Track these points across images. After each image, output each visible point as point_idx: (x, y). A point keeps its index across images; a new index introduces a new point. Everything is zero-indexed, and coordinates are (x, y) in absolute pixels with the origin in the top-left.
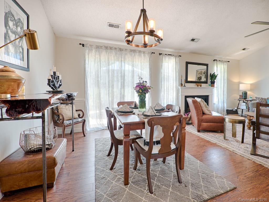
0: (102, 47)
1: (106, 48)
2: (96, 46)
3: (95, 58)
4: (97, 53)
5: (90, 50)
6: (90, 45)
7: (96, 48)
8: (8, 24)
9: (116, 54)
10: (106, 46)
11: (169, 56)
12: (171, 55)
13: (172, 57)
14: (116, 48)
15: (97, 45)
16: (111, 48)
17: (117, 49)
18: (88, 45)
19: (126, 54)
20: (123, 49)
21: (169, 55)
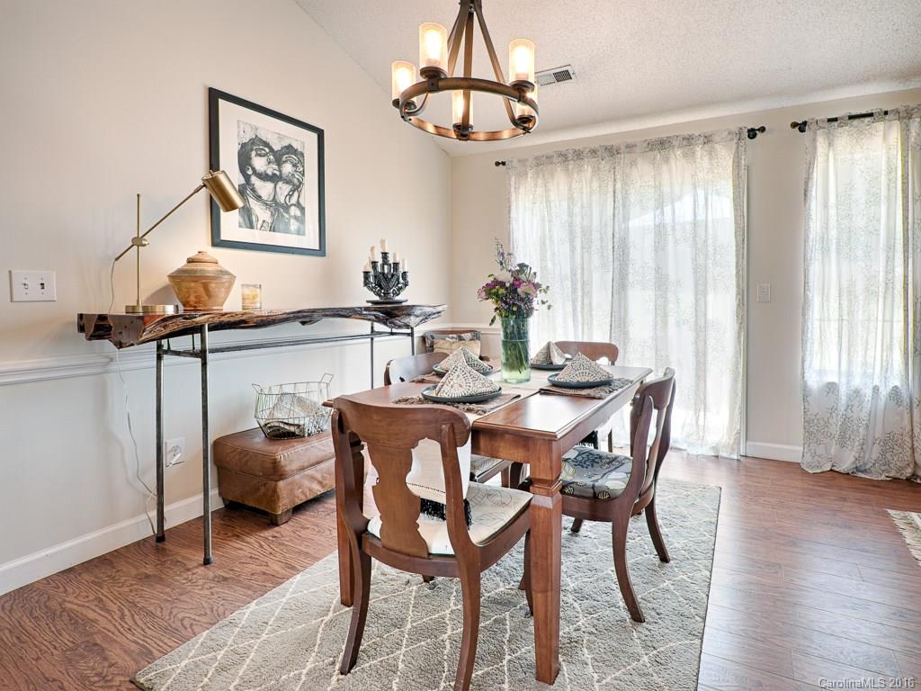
0: (553, 156)
1: (564, 157)
2: (536, 158)
3: (534, 197)
4: (540, 181)
5: (522, 175)
6: (519, 161)
7: (538, 165)
8: (250, 165)
9: (596, 170)
10: (564, 150)
11: (856, 122)
12: (871, 115)
13: (880, 126)
14: (594, 152)
15: (538, 154)
16: (579, 155)
17: (599, 153)
18: (515, 161)
19: (633, 163)
20: (620, 149)
21: (851, 117)
